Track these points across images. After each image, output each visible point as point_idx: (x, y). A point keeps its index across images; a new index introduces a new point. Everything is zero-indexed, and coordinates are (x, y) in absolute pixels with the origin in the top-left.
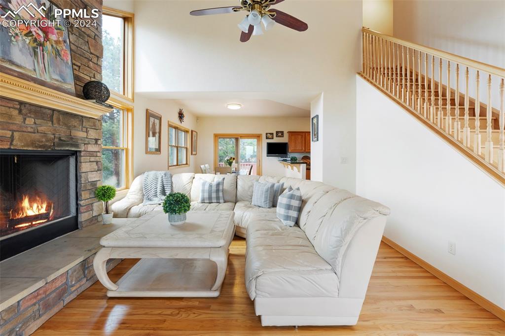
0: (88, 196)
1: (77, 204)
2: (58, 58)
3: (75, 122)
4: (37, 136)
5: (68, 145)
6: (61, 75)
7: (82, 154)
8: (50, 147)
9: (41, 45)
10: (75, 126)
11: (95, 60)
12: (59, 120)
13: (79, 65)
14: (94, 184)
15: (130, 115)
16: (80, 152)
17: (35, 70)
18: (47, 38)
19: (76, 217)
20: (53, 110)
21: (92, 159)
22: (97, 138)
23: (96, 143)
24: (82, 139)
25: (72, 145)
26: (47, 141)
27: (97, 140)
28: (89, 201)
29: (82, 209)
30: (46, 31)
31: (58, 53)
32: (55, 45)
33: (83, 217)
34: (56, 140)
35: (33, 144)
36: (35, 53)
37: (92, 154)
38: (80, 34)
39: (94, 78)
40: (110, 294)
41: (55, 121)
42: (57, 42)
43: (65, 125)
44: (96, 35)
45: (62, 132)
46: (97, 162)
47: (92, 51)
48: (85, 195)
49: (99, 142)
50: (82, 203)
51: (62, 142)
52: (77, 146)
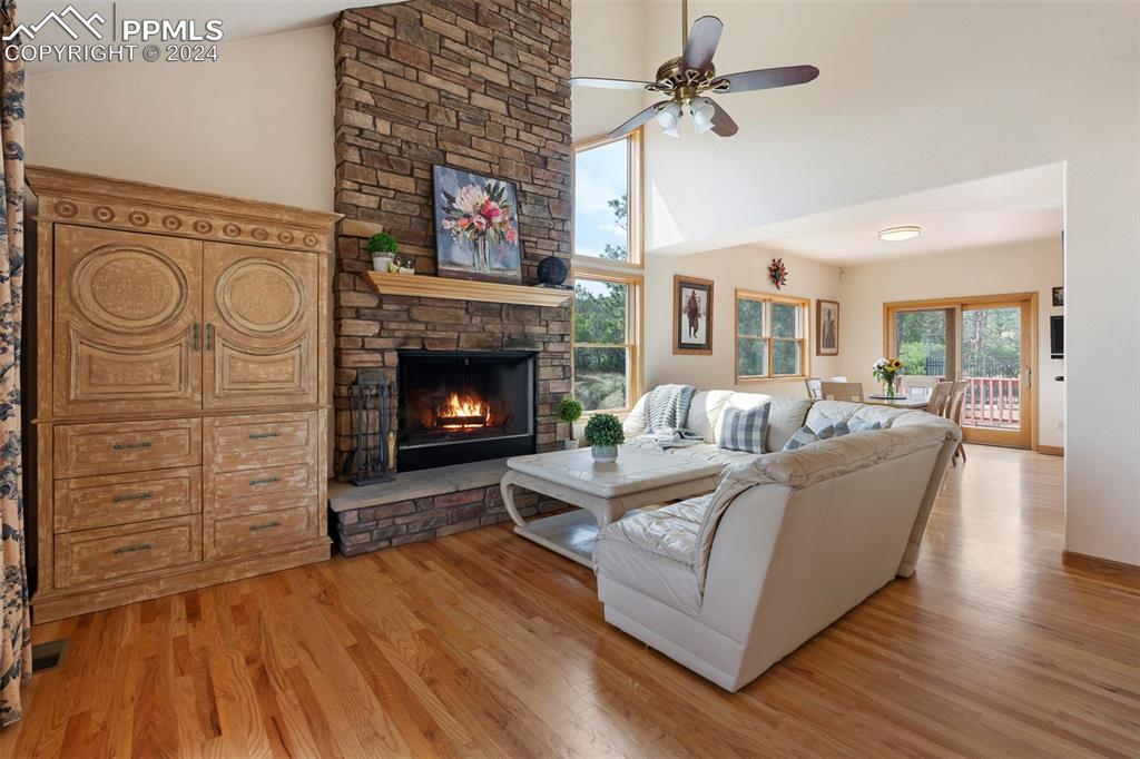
0: (548, 412)
1: (535, 421)
2: (502, 242)
3: (530, 316)
4: (483, 336)
5: (519, 345)
6: (504, 262)
7: (540, 355)
8: (497, 348)
9: (483, 233)
10: (530, 321)
11: (559, 226)
12: (508, 315)
13: (535, 239)
14: (557, 396)
15: (638, 288)
16: (538, 352)
17: (474, 265)
18: (490, 224)
19: (534, 437)
20: (502, 304)
21: (556, 362)
22: (562, 332)
23: (562, 340)
24: (541, 336)
25: (525, 345)
26: (494, 341)
27: (562, 336)
28: (551, 420)
29: (540, 428)
30: (488, 215)
31: (502, 236)
32: (498, 229)
33: (542, 439)
34: (506, 339)
35: (479, 345)
36: (476, 245)
37: (555, 355)
38: (536, 201)
39: (559, 250)
40: (516, 530)
41: (504, 316)
42: (501, 224)
43: (517, 320)
44: (560, 191)
45: (512, 328)
46: (564, 367)
47: (554, 216)
48: (542, 410)
49: (566, 339)
50: (539, 419)
51: (512, 342)
52: (532, 344)
